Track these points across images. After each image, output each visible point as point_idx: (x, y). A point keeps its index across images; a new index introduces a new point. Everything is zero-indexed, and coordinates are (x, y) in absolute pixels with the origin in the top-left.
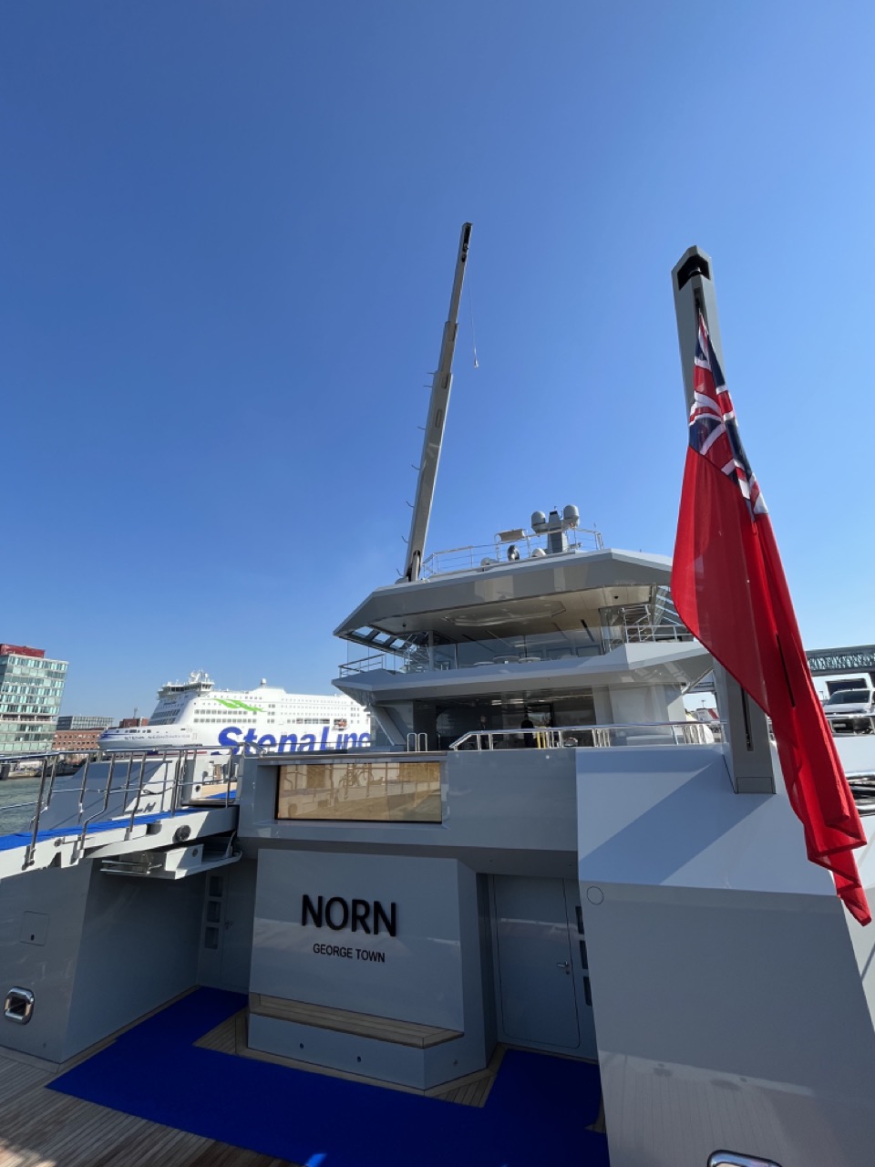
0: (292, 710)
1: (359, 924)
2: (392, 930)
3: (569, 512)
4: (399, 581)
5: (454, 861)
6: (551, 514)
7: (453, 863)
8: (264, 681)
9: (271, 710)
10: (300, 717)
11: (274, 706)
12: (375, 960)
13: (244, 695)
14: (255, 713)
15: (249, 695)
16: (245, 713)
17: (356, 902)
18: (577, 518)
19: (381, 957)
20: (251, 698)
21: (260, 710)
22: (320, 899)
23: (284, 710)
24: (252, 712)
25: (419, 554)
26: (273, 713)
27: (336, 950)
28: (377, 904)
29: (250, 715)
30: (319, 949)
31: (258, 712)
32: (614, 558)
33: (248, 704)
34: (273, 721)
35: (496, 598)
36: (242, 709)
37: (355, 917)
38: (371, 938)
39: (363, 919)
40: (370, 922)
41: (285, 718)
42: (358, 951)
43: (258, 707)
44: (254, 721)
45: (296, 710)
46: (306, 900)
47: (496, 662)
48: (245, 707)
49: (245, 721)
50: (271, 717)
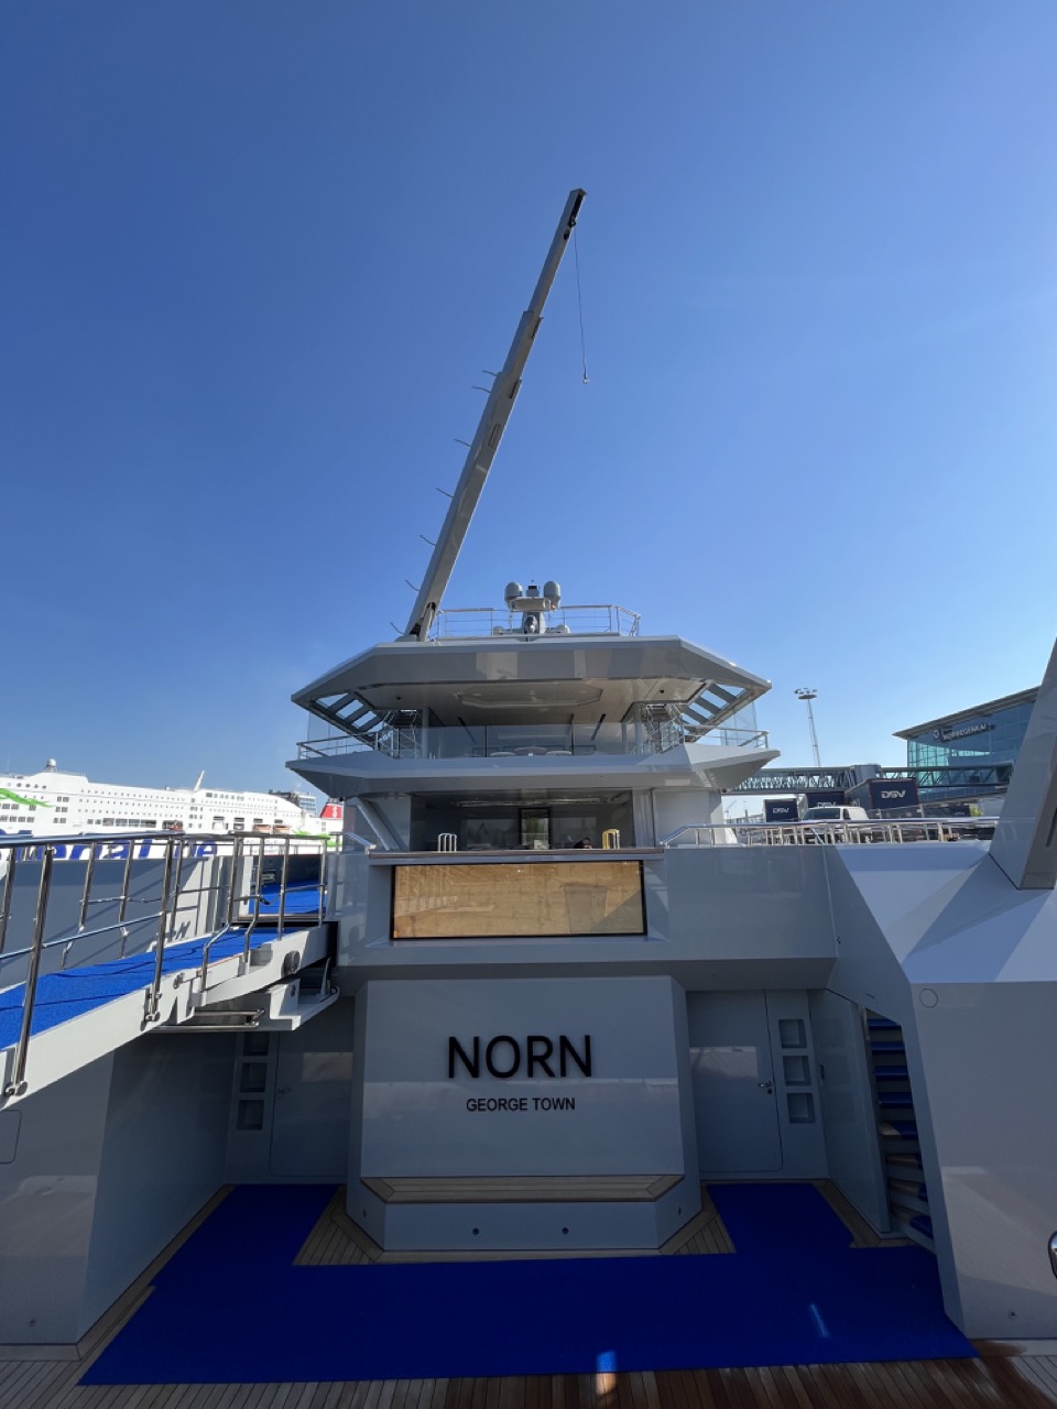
0: (97, 807)
1: (538, 1067)
2: (586, 1070)
3: (550, 589)
4: (399, 640)
5: (667, 979)
6: (530, 587)
7: (665, 980)
8: (53, 762)
9: (62, 804)
10: (110, 816)
11: (66, 799)
12: (562, 1108)
13: (15, 781)
14: (32, 808)
15: (24, 782)
16: (15, 807)
17: (531, 1040)
18: (558, 598)
19: (569, 1104)
20: (28, 786)
21: (43, 804)
22: (476, 1040)
23: (83, 806)
24: (28, 807)
25: (434, 606)
26: (65, 810)
27: (501, 1104)
28: (564, 1041)
29: (24, 810)
30: (477, 1105)
31: (38, 807)
32: (684, 646)
33: (22, 795)
34: (63, 821)
35: (495, 676)
36: (10, 802)
37: (532, 1059)
38: (557, 1082)
39: (542, 1060)
40: (554, 1063)
41: (86, 817)
42: (536, 1100)
43: (39, 799)
44: (31, 820)
45: (104, 807)
46: (454, 1045)
47: (518, 754)
48: (17, 798)
49: (13, 819)
50: (60, 815)
